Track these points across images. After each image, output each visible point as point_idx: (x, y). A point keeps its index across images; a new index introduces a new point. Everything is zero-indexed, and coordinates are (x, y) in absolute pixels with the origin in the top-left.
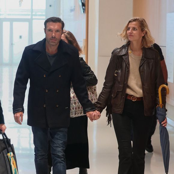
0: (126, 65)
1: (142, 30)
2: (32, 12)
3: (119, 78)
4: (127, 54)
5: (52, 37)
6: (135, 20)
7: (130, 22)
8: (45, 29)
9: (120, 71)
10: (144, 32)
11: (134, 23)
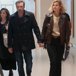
0: (52, 22)
1: (60, 6)
2: (14, 2)
3: (49, 28)
4: (52, 17)
5: (19, 10)
6: (57, 1)
7: (54, 2)
8: (16, 6)
9: (49, 24)
10: (61, 7)
11: (56, 3)
